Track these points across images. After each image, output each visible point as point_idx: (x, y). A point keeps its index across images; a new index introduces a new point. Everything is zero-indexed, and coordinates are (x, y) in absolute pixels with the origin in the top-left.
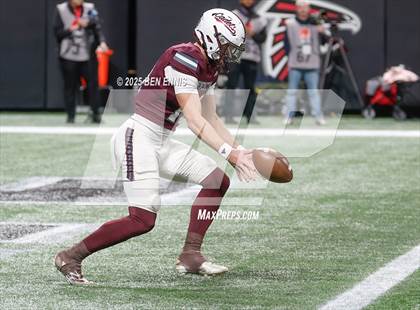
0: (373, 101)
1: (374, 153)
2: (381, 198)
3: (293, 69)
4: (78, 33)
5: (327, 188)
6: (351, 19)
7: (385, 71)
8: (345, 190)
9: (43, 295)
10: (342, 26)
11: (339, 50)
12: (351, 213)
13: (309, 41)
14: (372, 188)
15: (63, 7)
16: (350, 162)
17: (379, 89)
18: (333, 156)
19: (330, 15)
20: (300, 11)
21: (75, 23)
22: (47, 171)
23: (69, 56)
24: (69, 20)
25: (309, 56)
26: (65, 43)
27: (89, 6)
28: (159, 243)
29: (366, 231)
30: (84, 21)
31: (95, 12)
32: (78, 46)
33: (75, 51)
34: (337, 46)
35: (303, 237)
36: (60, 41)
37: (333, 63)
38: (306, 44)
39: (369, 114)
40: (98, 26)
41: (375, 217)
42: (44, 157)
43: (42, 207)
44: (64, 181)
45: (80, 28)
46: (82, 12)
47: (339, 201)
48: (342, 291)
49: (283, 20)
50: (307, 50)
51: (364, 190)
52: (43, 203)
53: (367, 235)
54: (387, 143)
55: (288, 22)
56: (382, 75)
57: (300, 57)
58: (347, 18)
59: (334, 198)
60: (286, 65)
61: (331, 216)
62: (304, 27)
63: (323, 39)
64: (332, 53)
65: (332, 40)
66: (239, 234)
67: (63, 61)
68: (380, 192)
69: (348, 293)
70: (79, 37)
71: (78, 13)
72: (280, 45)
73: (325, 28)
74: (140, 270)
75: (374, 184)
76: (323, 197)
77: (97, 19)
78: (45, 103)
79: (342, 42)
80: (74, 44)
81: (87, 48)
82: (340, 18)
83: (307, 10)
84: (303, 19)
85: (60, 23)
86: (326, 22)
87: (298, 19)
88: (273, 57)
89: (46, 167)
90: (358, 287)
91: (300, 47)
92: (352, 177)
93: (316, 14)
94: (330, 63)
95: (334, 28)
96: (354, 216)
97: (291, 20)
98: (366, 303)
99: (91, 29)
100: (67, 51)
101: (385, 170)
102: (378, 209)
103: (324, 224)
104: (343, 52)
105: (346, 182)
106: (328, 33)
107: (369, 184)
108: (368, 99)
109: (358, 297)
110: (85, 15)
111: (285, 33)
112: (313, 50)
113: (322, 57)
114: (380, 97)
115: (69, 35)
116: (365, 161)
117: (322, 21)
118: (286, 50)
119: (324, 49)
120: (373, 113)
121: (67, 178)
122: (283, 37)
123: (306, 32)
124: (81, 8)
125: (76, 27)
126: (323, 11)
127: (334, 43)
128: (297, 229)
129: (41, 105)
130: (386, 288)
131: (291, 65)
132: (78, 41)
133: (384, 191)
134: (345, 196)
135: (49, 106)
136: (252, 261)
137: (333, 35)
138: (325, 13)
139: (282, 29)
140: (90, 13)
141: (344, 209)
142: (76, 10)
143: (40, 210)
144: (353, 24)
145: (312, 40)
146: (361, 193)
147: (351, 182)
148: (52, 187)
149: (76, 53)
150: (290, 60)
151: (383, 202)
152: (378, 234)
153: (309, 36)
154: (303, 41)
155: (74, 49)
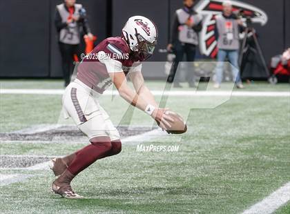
0: (276, 72)
1: (277, 108)
2: (281, 139)
4: (72, 25)
5: (244, 132)
6: (261, 15)
7: (284, 51)
8: (257, 133)
9: (48, 205)
10: (254, 20)
11: (252, 36)
12: (260, 149)
13: (231, 30)
14: (275, 132)
15: (61, 7)
16: (260, 114)
18: (248, 110)
19: (246, 12)
20: (225, 9)
21: (70, 18)
22: (51, 120)
23: (66, 41)
24: (65, 16)
25: (231, 41)
26: (63, 32)
27: (78, 6)
28: (128, 169)
29: (271, 162)
30: (76, 16)
31: (83, 10)
32: (72, 34)
33: (69, 37)
34: (251, 34)
35: (227, 165)
36: (59, 31)
37: (248, 45)
38: (229, 32)
39: (273, 80)
41: (277, 151)
42: (49, 110)
43: (47, 144)
44: (63, 127)
45: (73, 22)
46: (74, 10)
47: (253, 141)
48: (255, 203)
49: (214, 16)
50: (230, 37)
51: (270, 133)
52: (48, 142)
53: (272, 164)
54: (285, 101)
55: (217, 17)
56: (282, 53)
57: (225, 41)
58: (258, 14)
59: (249, 139)
60: (215, 47)
61: (247, 151)
62: (228, 21)
63: (241, 29)
64: (247, 38)
65: (247, 30)
66: (183, 163)
67: (61, 44)
68: (280, 134)
69: (259, 204)
71: (72, 11)
72: (212, 33)
73: (243, 21)
74: (115, 188)
75: (277, 130)
76: (241, 138)
77: (85, 15)
78: (50, 73)
79: (254, 31)
80: (69, 33)
81: (78, 36)
82: (253, 14)
83: (230, 9)
84: (228, 15)
85: (59, 18)
86: (243, 17)
87: (224, 16)
88: (206, 41)
89: (50, 117)
90: (266, 200)
91: (225, 35)
92: (261, 124)
93: (237, 12)
94: (246, 46)
95: (248, 22)
96: (263, 151)
97: (219, 16)
98: (271, 211)
99: (81, 22)
100: (65, 37)
101: (284, 119)
102: (279, 146)
103: (243, 156)
104: (255, 38)
105: (259, 129)
106: (245, 25)
107: (273, 129)
109: (266, 207)
111: (215, 25)
112: (234, 36)
113: (241, 41)
115: (65, 26)
116: (270, 113)
117: (241, 17)
118: (216, 37)
119: (242, 36)
120: (276, 80)
121: (64, 125)
122: (214, 28)
123: (229, 24)
124: (73, 7)
125: (70, 21)
126: (240, 10)
127: (249, 32)
128: (224, 160)
129: (46, 75)
130: (285, 201)
131: (219, 47)
132: (72, 30)
133: (283, 134)
134: (256, 138)
135: (52, 75)
136: (192, 182)
137: (248, 26)
138: (243, 11)
139: (213, 22)
140: (80, 11)
141: (256, 146)
142: (70, 9)
143: (46, 147)
144: (262, 18)
145: (233, 29)
146: (267, 135)
147: (261, 127)
148: (54, 131)
149: (71, 39)
150: (218, 44)
151: (283, 142)
152: (280, 164)
153: (231, 27)
154: (227, 31)
155: (69, 36)
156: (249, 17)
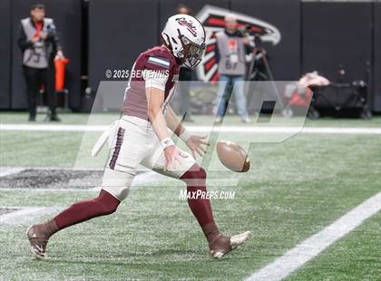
0: (291, 103)
1: (293, 147)
2: (298, 185)
3: (223, 75)
4: (39, 44)
5: (251, 177)
6: (272, 32)
7: (301, 77)
8: (267, 178)
9: (9, 268)
10: (264, 38)
11: (261, 59)
12: (272, 197)
13: (236, 51)
14: (289, 176)
15: (26, 22)
16: (271, 154)
17: (296, 92)
18: (256, 149)
19: (254, 29)
20: (228, 25)
21: (36, 36)
22: (12, 162)
23: (31, 64)
24: (31, 33)
25: (236, 64)
26: (28, 53)
27: (48, 21)
28: (108, 224)
29: (284, 213)
30: (44, 34)
31: (53, 27)
32: (39, 55)
33: (35, 60)
34: (260, 56)
35: (231, 219)
36: (23, 51)
37: (257, 70)
38: (233, 53)
39: (288, 113)
40: (57, 38)
41: (293, 201)
42: (10, 150)
43: (7, 192)
44: (26, 171)
45: (40, 40)
46: (43, 26)
47: (262, 188)
48: (265, 264)
49: (214, 33)
50: (234, 59)
51: (285, 179)
52: (9, 190)
53: (286, 216)
54: (303, 138)
55: (218, 35)
56: (298, 79)
57: (228, 65)
58: (269, 31)
59: (257, 186)
60: (216, 72)
61: (255, 201)
62: (232, 39)
63: (248, 50)
64: (256, 61)
65: (256, 50)
66: (175, 216)
67: (26, 68)
68: (297, 179)
69: (269, 266)
70: (40, 47)
71: (39, 27)
72: (212, 54)
73: (250, 39)
74: (91, 247)
75: (291, 174)
76: (247, 184)
77: (55, 32)
78: (11, 104)
79: (264, 52)
80: (35, 54)
81: (46, 57)
82: (263, 31)
83: (234, 24)
84: (231, 32)
85: (24, 36)
86: (251, 34)
87: (226, 33)
88: (205, 65)
89: (11, 158)
90: (278, 261)
91: (228, 56)
92: (273, 167)
93: (242, 28)
94: (254, 70)
95: (257, 40)
96: (275, 200)
97: (221, 33)
98: (284, 276)
100: (29, 59)
101: (301, 161)
102: (296, 195)
103: (249, 207)
104: (265, 60)
105: (268, 172)
106: (252, 44)
107: (287, 173)
108: (286, 100)
109: (278, 270)
110: (45, 29)
111: (216, 44)
113: (248, 64)
114: (296, 99)
115: (31, 46)
116: (283, 154)
117: (247, 34)
118: (217, 59)
119: (249, 58)
120: (291, 113)
121: (29, 168)
122: (215, 48)
123: (233, 44)
124: (41, 23)
125: (37, 39)
126: (247, 25)
127: (258, 53)
128: (226, 212)
129: (6, 106)
130: (302, 262)
131: (220, 71)
132: (38, 51)
133: (300, 179)
134: (267, 184)
135: (14, 106)
136: (187, 239)
137: (256, 46)
138: (250, 27)
139: (213, 41)
140: (48, 27)
141: (265, 195)
142: (37, 24)
143: (6, 195)
144: (274, 36)
145: (238, 50)
146: (280, 181)
147: (272, 171)
148: (16, 176)
149: (37, 61)
150: (220, 68)
151: (299, 189)
152: (295, 217)
153: (236, 47)
154: (230, 51)
155: (35, 58)
156: (257, 35)
